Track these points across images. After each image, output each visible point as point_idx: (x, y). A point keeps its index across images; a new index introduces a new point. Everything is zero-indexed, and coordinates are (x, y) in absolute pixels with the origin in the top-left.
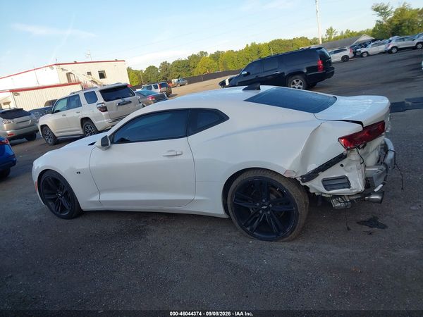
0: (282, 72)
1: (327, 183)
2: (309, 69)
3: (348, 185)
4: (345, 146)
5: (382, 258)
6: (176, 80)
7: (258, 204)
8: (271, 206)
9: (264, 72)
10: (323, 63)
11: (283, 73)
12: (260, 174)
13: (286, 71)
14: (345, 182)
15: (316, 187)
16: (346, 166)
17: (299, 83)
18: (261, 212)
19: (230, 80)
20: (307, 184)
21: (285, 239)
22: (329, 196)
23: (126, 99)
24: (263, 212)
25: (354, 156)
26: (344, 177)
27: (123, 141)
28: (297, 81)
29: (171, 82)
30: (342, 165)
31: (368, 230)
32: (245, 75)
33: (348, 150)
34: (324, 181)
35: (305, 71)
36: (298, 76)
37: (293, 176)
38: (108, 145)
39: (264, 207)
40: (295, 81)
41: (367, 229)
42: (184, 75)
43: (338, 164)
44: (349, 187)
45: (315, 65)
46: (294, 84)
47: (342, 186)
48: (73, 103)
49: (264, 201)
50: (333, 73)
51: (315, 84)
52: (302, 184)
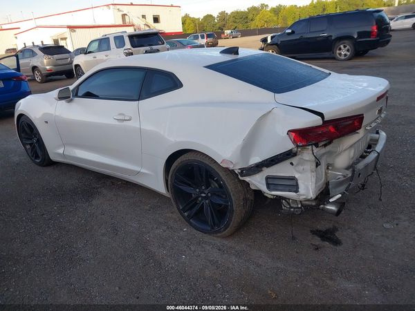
0: (331, 34)
1: (270, 181)
2: (361, 34)
3: (295, 188)
4: (294, 142)
5: (311, 285)
6: (229, 32)
7: (198, 190)
8: (209, 194)
9: (310, 32)
10: (378, 28)
11: (331, 36)
12: (199, 158)
13: (334, 35)
14: (293, 184)
15: (257, 184)
16: (298, 165)
17: (346, 48)
18: (200, 199)
19: (272, 38)
20: (247, 179)
21: (219, 235)
22: (272, 197)
23: (154, 47)
24: (202, 200)
25: (307, 155)
26: (293, 179)
27: (89, 95)
28: (345, 47)
29: (224, 33)
30: (292, 164)
31: (317, 243)
32: (289, 34)
33: (298, 146)
34: (267, 178)
35: (356, 37)
36: (346, 41)
37: (231, 167)
38: (69, 97)
39: (203, 195)
40: (342, 46)
41: (317, 241)
42: (241, 27)
43: (288, 162)
44: (297, 191)
45: (368, 29)
46: (340, 49)
47: (288, 189)
48: (105, 46)
49: (203, 188)
50: (388, 42)
51: (366, 52)
52: (241, 178)
